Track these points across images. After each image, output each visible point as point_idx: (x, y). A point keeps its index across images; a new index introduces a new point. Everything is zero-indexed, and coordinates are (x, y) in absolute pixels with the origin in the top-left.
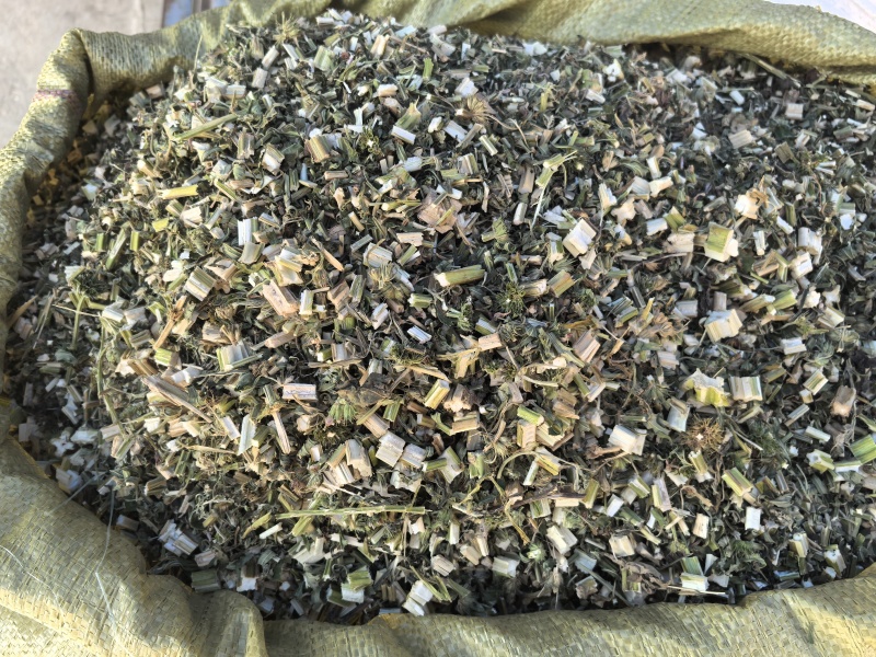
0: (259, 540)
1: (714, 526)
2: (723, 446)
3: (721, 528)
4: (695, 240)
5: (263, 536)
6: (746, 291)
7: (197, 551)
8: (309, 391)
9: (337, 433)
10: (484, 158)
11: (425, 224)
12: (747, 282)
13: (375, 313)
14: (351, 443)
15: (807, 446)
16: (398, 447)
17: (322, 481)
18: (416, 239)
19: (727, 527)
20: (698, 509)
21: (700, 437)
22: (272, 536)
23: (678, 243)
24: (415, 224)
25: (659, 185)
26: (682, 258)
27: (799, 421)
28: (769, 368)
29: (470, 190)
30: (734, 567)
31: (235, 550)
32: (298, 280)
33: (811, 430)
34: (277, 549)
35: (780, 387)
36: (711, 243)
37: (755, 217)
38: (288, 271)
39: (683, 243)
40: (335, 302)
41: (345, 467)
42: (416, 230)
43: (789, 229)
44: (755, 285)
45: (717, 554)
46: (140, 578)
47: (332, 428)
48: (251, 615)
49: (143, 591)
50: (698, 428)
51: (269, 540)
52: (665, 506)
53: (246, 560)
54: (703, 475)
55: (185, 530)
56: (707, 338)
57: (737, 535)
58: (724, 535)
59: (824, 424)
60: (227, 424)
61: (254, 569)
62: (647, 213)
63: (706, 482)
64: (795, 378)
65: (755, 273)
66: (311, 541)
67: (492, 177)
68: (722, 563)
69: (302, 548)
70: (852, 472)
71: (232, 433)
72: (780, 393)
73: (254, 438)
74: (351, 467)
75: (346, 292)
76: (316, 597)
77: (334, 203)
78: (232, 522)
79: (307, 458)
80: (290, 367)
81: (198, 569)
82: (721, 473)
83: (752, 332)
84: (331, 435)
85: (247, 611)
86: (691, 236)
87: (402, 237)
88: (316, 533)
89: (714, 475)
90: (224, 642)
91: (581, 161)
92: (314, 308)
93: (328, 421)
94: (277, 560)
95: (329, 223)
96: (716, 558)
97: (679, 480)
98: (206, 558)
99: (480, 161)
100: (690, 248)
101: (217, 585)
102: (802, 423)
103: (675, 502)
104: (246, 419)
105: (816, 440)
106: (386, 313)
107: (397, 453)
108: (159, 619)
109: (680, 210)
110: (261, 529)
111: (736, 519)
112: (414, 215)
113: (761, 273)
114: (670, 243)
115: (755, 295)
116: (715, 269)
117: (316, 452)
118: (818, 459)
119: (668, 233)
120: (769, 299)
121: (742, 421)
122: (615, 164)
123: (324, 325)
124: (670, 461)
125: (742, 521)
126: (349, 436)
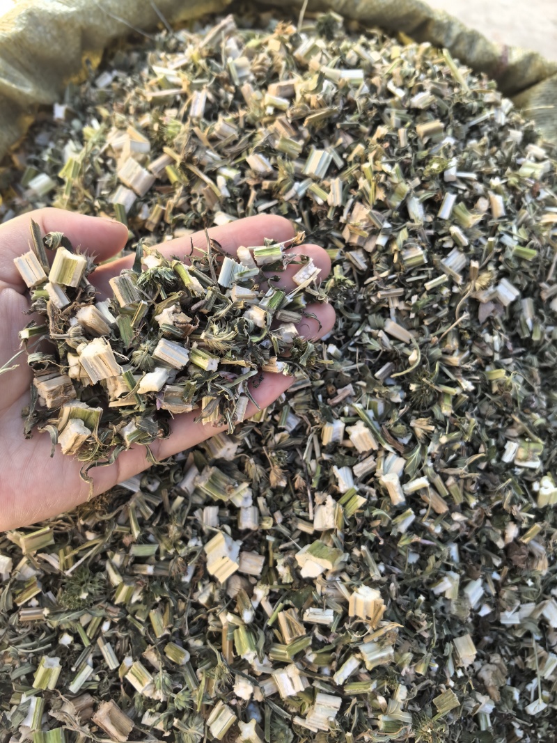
6: (261, 592)
18: (335, 198)
24: (351, 201)
29: (386, 255)
33: (87, 672)
39: (326, 516)
42: (345, 200)
43: (339, 678)
44: (267, 607)
49: (66, 24)
59: (91, 693)
70: (25, 715)
72: (136, 631)
102: (98, 660)
105: (73, 676)
115: (255, 605)
120: (248, 616)
122: (419, 433)
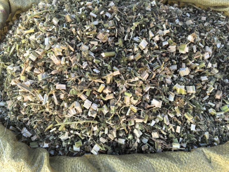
0: (50, 132)
1: (182, 129)
2: (184, 106)
3: (184, 130)
4: (176, 48)
5: (51, 131)
7: (32, 136)
8: (64, 86)
9: (72, 99)
10: (116, 22)
11: (99, 39)
12: (191, 60)
13: (83, 64)
14: (76, 102)
15: (208, 107)
16: (90, 103)
17: (67, 113)
19: (186, 130)
20: (177, 124)
21: (178, 103)
22: (53, 131)
23: (171, 48)
25: (166, 32)
26: (172, 53)
27: (206, 100)
28: (197, 84)
30: (188, 141)
31: (43, 136)
32: (61, 54)
34: (55, 135)
35: (200, 90)
36: (181, 49)
37: (193, 42)
38: (58, 51)
40: (72, 60)
41: (74, 109)
45: (183, 138)
46: (13, 142)
47: (70, 97)
48: (46, 153)
50: (177, 100)
51: (52, 132)
52: (168, 123)
53: (46, 138)
54: (179, 114)
55: (29, 130)
56: (180, 76)
57: (189, 132)
58: (185, 132)
60: (39, 96)
61: (48, 141)
62: (163, 40)
63: (180, 117)
64: (205, 88)
65: (193, 57)
66: (65, 133)
67: (118, 27)
68: (184, 140)
69: (62, 135)
71: (41, 99)
73: (47, 100)
74: (75, 109)
75: (75, 58)
76: (66, 150)
77: (72, 33)
78: (42, 127)
79: (63, 107)
80: (58, 80)
81: (32, 141)
82: (184, 114)
83: (192, 74)
84: (70, 99)
85: (45, 152)
86: (175, 46)
87: (92, 43)
88: (66, 130)
89: (182, 115)
90: (37, 161)
91: (144, 24)
92: (65, 62)
93: (69, 95)
94: (55, 138)
95: (71, 39)
96: (182, 139)
97: (172, 116)
98: (34, 138)
99: (115, 23)
100: (175, 50)
101: (37, 146)
103: (171, 122)
104: (45, 95)
106: (87, 64)
107: (89, 105)
108: (18, 154)
109: (172, 39)
110: (50, 129)
111: (188, 127)
112: (95, 37)
113: (195, 58)
114: (169, 48)
116: (182, 56)
117: (65, 105)
118: (212, 111)
119: (168, 45)
121: (190, 99)
123: (69, 68)
124: (169, 110)
125: (190, 128)
126: (75, 100)
